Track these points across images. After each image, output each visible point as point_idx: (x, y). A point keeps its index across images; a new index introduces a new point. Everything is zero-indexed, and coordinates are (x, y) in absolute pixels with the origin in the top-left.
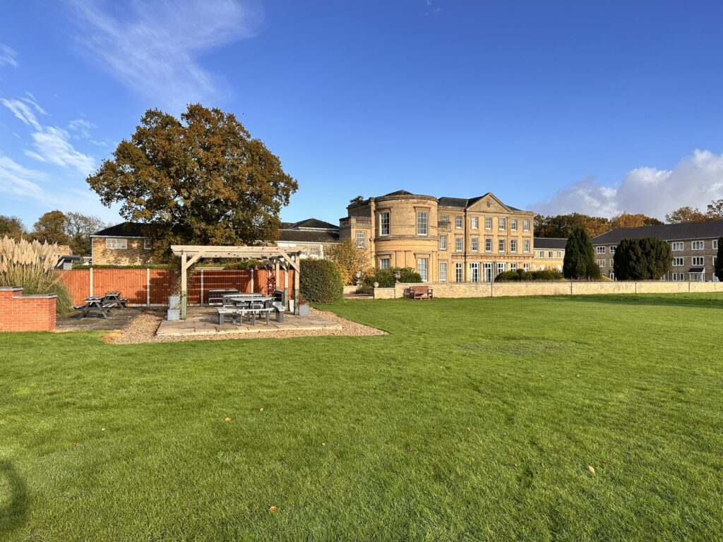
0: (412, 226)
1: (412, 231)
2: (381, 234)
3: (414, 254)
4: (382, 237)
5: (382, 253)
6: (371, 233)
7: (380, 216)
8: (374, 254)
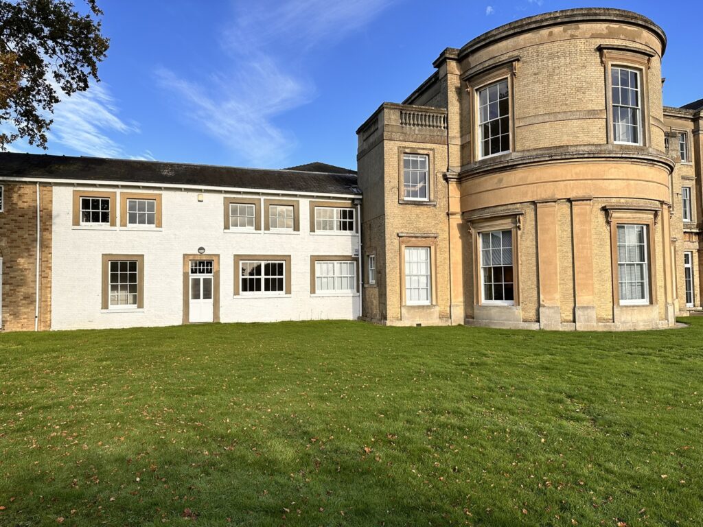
0: (592, 114)
1: (593, 133)
2: (479, 155)
3: (605, 209)
4: (483, 162)
5: (485, 215)
6: (447, 157)
7: (477, 97)
8: (457, 220)
